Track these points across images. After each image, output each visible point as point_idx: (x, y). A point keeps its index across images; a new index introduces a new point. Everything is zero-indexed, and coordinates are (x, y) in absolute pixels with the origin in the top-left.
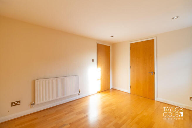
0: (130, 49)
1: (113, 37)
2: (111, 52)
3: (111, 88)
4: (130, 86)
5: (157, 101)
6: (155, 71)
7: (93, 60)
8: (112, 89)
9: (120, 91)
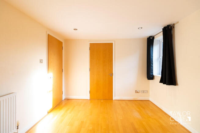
0: (90, 50)
1: (77, 30)
2: (63, 51)
3: (63, 99)
4: (90, 91)
5: (115, 100)
6: (114, 73)
7: (42, 60)
8: (65, 99)
9: (73, 99)
